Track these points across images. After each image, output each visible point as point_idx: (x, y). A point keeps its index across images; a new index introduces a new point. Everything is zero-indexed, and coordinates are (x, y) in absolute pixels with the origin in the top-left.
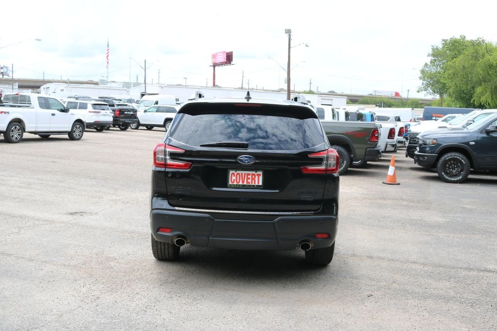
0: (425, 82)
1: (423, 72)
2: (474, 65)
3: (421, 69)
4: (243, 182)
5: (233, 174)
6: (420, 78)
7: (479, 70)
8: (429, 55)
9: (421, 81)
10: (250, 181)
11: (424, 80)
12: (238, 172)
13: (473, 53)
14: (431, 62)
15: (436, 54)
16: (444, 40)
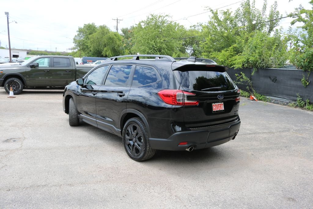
0: (76, 45)
1: (74, 39)
2: (102, 38)
3: (73, 38)
4: (218, 109)
5: (214, 105)
6: (73, 42)
7: (105, 40)
8: (77, 31)
9: (74, 44)
10: (220, 108)
11: (75, 44)
12: (216, 104)
13: (102, 32)
14: (78, 35)
15: (80, 31)
16: (85, 25)
